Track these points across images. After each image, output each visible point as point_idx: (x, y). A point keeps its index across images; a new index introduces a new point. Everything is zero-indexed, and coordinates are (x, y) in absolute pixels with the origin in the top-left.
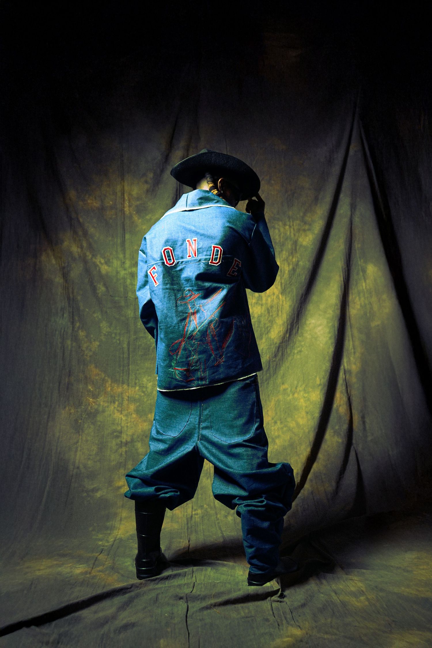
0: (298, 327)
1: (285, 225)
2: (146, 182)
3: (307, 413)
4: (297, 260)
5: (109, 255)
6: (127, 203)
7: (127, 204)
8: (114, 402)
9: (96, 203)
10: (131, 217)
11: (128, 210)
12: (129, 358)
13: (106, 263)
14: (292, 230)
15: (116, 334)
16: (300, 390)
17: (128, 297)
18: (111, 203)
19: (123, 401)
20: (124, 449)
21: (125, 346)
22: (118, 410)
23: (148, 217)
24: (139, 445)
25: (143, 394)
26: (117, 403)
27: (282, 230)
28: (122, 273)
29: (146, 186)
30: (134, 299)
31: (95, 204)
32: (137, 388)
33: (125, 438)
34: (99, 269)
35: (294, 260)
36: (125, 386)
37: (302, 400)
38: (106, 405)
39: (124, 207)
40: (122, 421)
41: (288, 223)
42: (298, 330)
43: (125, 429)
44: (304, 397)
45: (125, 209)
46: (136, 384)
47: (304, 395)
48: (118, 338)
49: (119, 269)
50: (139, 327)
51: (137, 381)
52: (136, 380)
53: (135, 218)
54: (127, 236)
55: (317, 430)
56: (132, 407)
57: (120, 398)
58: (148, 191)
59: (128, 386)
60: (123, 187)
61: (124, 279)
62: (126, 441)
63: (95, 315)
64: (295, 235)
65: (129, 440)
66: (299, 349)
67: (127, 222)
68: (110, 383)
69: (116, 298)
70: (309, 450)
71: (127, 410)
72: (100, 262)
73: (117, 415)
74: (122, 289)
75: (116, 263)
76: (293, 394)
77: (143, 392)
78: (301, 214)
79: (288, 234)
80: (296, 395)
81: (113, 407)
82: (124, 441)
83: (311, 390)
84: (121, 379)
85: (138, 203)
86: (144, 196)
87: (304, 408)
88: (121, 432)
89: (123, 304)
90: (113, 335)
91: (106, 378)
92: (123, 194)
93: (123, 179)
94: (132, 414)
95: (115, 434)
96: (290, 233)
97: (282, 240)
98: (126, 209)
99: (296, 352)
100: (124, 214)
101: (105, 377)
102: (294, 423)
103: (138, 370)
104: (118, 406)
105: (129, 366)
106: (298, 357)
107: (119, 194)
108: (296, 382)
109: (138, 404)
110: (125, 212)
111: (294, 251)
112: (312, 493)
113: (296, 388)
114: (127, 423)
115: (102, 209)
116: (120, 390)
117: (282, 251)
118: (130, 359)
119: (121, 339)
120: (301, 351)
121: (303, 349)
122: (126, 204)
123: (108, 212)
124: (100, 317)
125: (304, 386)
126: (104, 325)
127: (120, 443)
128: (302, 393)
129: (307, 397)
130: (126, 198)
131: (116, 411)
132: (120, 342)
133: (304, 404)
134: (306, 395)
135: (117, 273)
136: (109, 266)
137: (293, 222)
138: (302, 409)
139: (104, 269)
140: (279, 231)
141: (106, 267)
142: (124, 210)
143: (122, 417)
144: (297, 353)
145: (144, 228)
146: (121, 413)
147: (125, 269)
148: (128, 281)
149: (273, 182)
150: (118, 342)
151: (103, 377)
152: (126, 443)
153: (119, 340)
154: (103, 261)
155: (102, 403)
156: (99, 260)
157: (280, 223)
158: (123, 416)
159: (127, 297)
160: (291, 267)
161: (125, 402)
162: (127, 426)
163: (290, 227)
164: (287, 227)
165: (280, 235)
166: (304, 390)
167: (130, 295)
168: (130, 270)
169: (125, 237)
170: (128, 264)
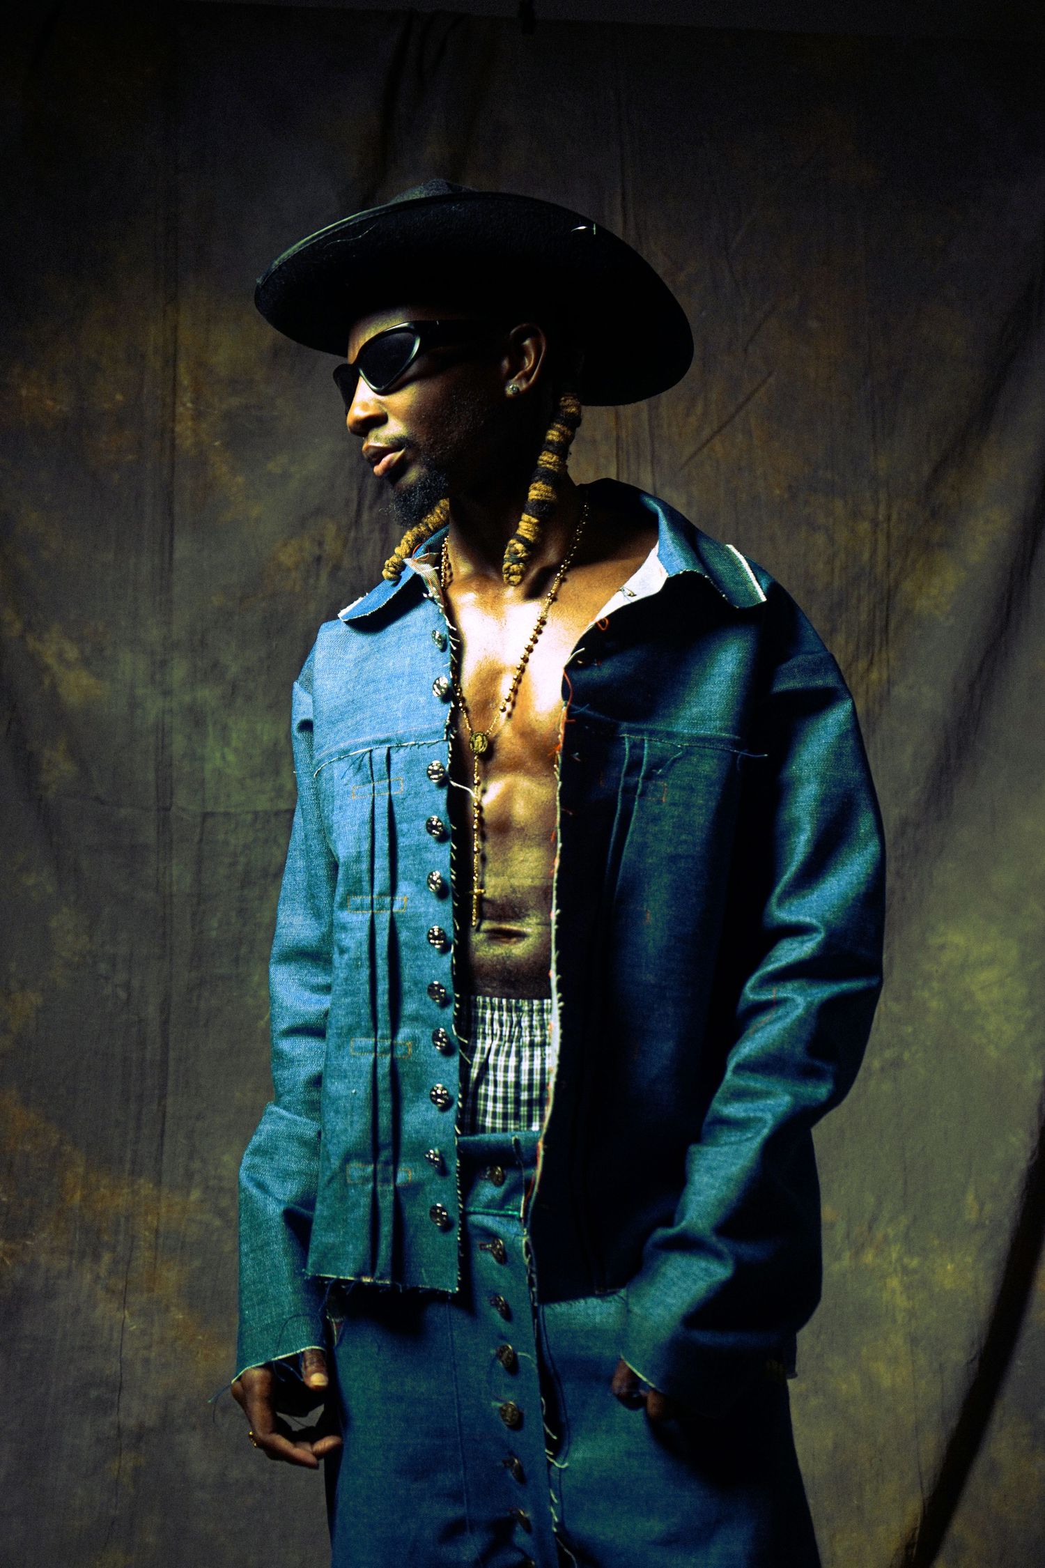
1: (854, 514)
3: (913, 1340)
5: (101, 629)
6: (186, 405)
7: (189, 405)
8: (97, 1257)
9: (54, 399)
10: (200, 462)
11: (189, 433)
13: (86, 662)
14: (882, 539)
15: (112, 961)
16: (886, 1237)
17: (174, 809)
18: (119, 397)
19: (131, 1249)
20: (128, 1461)
21: (152, 1011)
22: (108, 1290)
23: (273, 467)
24: (193, 1444)
25: (217, 1222)
26: (107, 1257)
27: (841, 535)
28: (153, 707)
29: (269, 334)
30: (199, 819)
31: (49, 403)
32: (195, 1195)
33: (134, 1410)
34: (54, 686)
36: (146, 1187)
37: (894, 1283)
38: (62, 1264)
39: (173, 418)
40: (126, 1336)
41: (868, 509)
43: (139, 1369)
44: (905, 1270)
45: (178, 429)
46: (189, 1175)
47: (906, 1260)
48: (121, 977)
49: (140, 691)
50: (214, 934)
51: (196, 1165)
52: (191, 1157)
53: (220, 467)
54: (183, 548)
55: (953, 1423)
56: (171, 1276)
57: (121, 1238)
58: (274, 354)
59: (158, 1183)
60: (175, 329)
61: (162, 731)
62: (141, 1426)
63: (31, 881)
64: (889, 564)
65: (151, 1420)
66: (888, 1054)
67: (185, 482)
68: (81, 1170)
69: (123, 812)
70: (915, 1506)
71: (151, 1290)
72: (60, 656)
73: (105, 1311)
74: (150, 776)
75: (130, 665)
76: (858, 1252)
77: (221, 1213)
78: (926, 471)
79: (866, 555)
80: (869, 1257)
81: (88, 1277)
82: (131, 1422)
83: (936, 1242)
84: (129, 1155)
85: (235, 401)
86: (259, 374)
87: (900, 1317)
88: (118, 1386)
89: (149, 834)
90: (103, 967)
91: (68, 1148)
92: (171, 361)
93: (173, 299)
94: (167, 1309)
95: (94, 1393)
96: (874, 552)
97: (836, 583)
98: (184, 428)
100: (173, 447)
101: (61, 1142)
102: (854, 1377)
103: (199, 1117)
104: (111, 1273)
105: (163, 1097)
106: (887, 1087)
107: (155, 362)
108: (870, 1199)
109: (197, 1263)
110: (177, 442)
113: (870, 1228)
114: (149, 1347)
115: (81, 424)
116: (122, 1200)
117: (833, 628)
118: (171, 1069)
119: (136, 983)
120: (897, 1063)
121: (906, 1056)
122: (184, 405)
123: (104, 438)
124: (50, 889)
125: (904, 1220)
126: (64, 921)
127: (113, 1433)
128: (894, 1252)
129: (914, 1271)
130: (185, 380)
131: (101, 1294)
132: (129, 995)
133: (901, 1301)
134: (914, 1263)
135: (134, 704)
136: (99, 676)
137: (889, 505)
138: (894, 1321)
139: (77, 686)
140: (831, 540)
141: (86, 680)
142: (173, 431)
143: (128, 1320)
144: (882, 1069)
145: (255, 512)
146: (124, 1304)
147: (167, 693)
148: (178, 744)
149: (814, 324)
150: (122, 995)
151: (54, 1144)
152: (141, 1435)
153: (127, 986)
154: (72, 653)
155: (43, 1259)
156: (53, 647)
157: (839, 507)
158: (132, 1314)
159: (167, 809)
161: (143, 1256)
162: (146, 1361)
163: (875, 523)
164: (864, 527)
165: (830, 561)
166: (907, 1238)
167: (182, 798)
168: (187, 699)
169: (171, 553)
170: (179, 671)
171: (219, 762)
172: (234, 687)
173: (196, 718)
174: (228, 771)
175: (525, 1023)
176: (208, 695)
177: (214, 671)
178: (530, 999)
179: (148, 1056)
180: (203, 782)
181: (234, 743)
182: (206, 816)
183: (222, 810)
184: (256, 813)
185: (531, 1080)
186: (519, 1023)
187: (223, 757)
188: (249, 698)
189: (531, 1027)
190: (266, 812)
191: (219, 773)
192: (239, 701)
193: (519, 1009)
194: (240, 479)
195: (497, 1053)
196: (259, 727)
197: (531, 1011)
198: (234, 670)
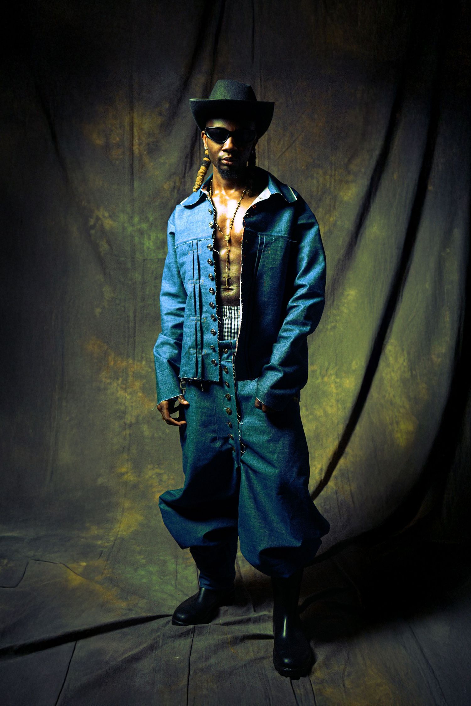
0: (334, 299)
1: (325, 174)
2: (161, 114)
3: (338, 401)
4: (335, 219)
5: (114, 207)
7: (137, 141)
8: (118, 379)
9: (99, 140)
10: (141, 159)
12: (135, 327)
13: (110, 217)
14: (333, 181)
15: (120, 300)
16: (331, 374)
17: (136, 258)
18: (118, 139)
19: (127, 377)
20: (128, 432)
21: (131, 314)
22: (121, 388)
23: (161, 160)
24: (145, 427)
25: (150, 370)
26: (121, 379)
27: (321, 180)
28: (130, 229)
29: (159, 120)
32: (144, 363)
33: (129, 419)
34: (102, 225)
35: (331, 219)
36: (131, 361)
37: (333, 386)
38: (108, 381)
39: (133, 145)
40: (126, 400)
41: (329, 172)
42: (333, 302)
43: (130, 408)
44: (336, 382)
45: (134, 148)
46: (142, 358)
47: (336, 380)
48: (123, 304)
49: (126, 225)
50: (147, 293)
51: (144, 355)
52: (142, 353)
53: (146, 160)
54: (136, 184)
55: (347, 422)
56: (138, 384)
57: (124, 374)
58: (162, 125)
59: (134, 359)
60: (133, 118)
61: (132, 236)
62: (131, 423)
63: (97, 278)
64: (335, 187)
65: (133, 421)
66: (333, 324)
67: (136, 164)
68: (113, 356)
69: (122, 259)
70: (336, 443)
71: (132, 388)
72: (103, 215)
73: (121, 393)
74: (129, 249)
75: (123, 217)
76: (323, 377)
77: (151, 367)
78: (346, 160)
79: (328, 185)
80: (326, 379)
81: (116, 384)
82: (128, 422)
83: (344, 375)
84: (126, 352)
85: (150, 140)
86: (157, 132)
87: (334, 395)
88: (125, 413)
89: (129, 265)
90: (118, 302)
91: (109, 350)
92: (132, 128)
93: (132, 109)
94: (137, 393)
95: (118, 414)
96: (330, 184)
97: (320, 193)
98: (136, 148)
99: (329, 327)
101: (107, 349)
102: (321, 411)
103: (144, 342)
104: (122, 383)
105: (134, 336)
106: (332, 333)
107: (127, 128)
108: (326, 364)
109: (144, 381)
110: (134, 152)
111: (332, 209)
112: (336, 493)
113: (326, 371)
114: (132, 403)
115: (107, 147)
116: (124, 364)
117: (318, 207)
118: (137, 329)
119: (127, 306)
120: (335, 327)
121: (338, 325)
122: (135, 141)
123: (114, 152)
124: (102, 280)
125: (335, 370)
126: (107, 289)
127: (123, 424)
128: (333, 378)
129: (338, 383)
130: (136, 133)
131: (119, 389)
132: (125, 309)
133: (334, 391)
134: (338, 380)
135: (124, 229)
136: (114, 221)
137: (335, 171)
138: (332, 396)
139: (108, 224)
140: (318, 182)
141: (111, 222)
143: (127, 396)
144: (331, 329)
145: (156, 173)
146: (125, 391)
147: (133, 225)
148: (137, 240)
150: (123, 309)
151: (105, 349)
152: (131, 425)
153: (124, 307)
154: (107, 214)
155: (104, 379)
156: (102, 213)
157: (320, 172)
158: (128, 394)
159: (134, 258)
160: (327, 228)
161: (130, 379)
162: (132, 406)
163: (331, 176)
164: (328, 177)
166: (336, 374)
167: (138, 255)
168: (139, 227)
169: (133, 185)
170: (136, 219)
171: (148, 245)
172: (152, 224)
173: (141, 232)
174: (151, 247)
175: (233, 313)
176: (144, 226)
177: (146, 219)
178: (234, 306)
179: (130, 326)
180: (143, 250)
181: (152, 239)
182: (144, 260)
183: (149, 258)
184: (158, 259)
185: (234, 327)
186: (231, 312)
187: (149, 243)
188: (156, 227)
189: (234, 313)
190: (161, 258)
191: (148, 248)
192: (153, 228)
193: (231, 309)
194: (152, 164)
195: (226, 320)
196: (159, 235)
197: (234, 309)
198: (151, 219)
